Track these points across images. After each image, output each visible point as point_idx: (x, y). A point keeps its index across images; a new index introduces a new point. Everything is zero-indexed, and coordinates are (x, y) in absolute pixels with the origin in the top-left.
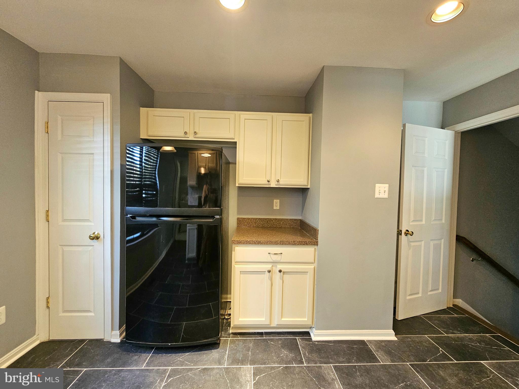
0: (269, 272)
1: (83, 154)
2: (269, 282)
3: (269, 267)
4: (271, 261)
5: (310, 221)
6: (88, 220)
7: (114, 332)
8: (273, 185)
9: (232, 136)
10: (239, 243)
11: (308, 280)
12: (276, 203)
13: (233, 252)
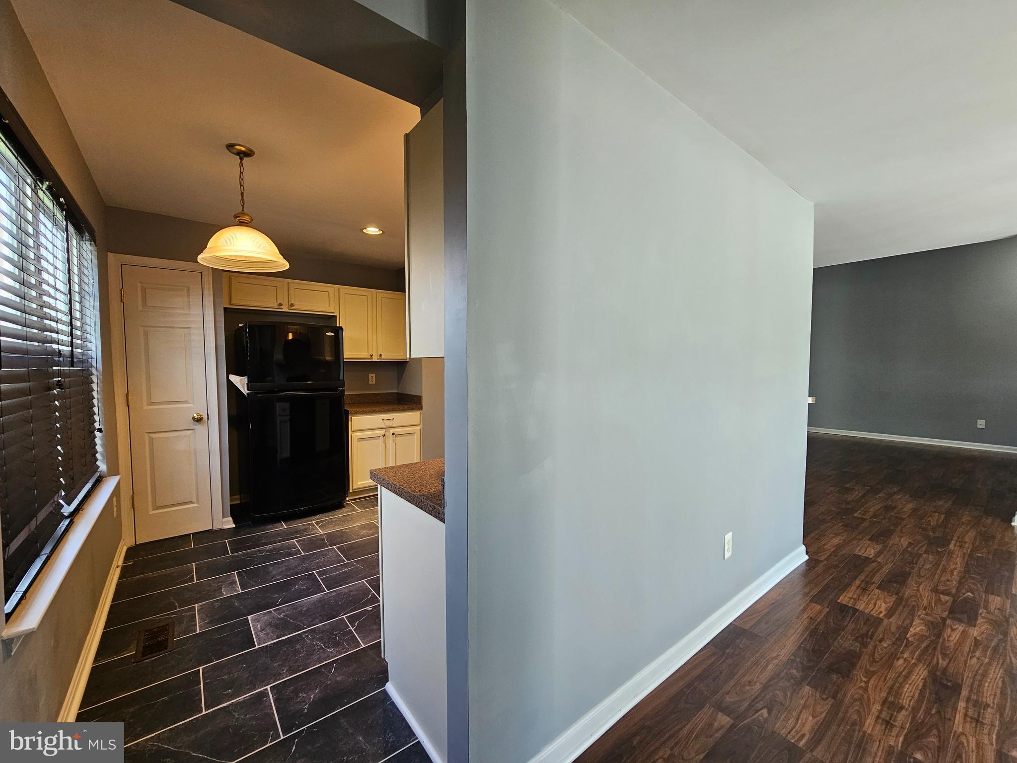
0: (384, 435)
1: (174, 327)
2: (384, 445)
3: (383, 432)
4: (385, 426)
5: (414, 392)
6: (186, 402)
7: (225, 519)
8: (375, 359)
9: (331, 310)
10: (356, 413)
11: (416, 439)
12: (372, 377)
13: (350, 423)
